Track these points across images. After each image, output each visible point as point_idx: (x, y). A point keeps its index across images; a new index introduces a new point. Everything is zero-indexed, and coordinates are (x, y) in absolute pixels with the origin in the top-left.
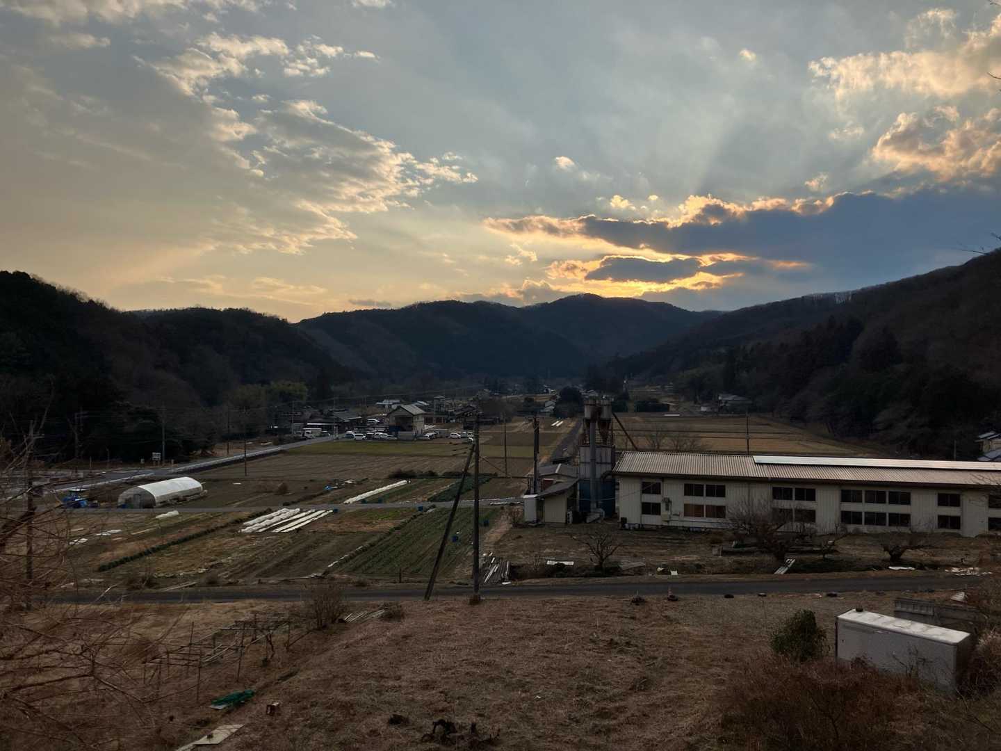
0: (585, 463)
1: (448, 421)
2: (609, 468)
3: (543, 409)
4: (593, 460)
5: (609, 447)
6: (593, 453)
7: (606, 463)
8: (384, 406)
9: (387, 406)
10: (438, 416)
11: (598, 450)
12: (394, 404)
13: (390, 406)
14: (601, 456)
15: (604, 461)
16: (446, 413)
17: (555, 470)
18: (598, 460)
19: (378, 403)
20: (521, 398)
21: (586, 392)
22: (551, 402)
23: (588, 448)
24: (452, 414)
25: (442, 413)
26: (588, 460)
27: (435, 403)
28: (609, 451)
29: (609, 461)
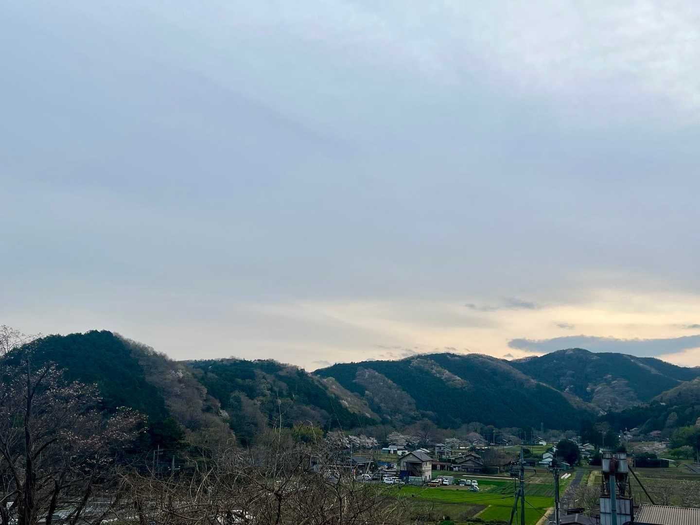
0: (605, 513)
1: (451, 469)
2: (629, 519)
3: (541, 461)
4: (614, 511)
5: (627, 499)
6: (613, 505)
7: (626, 515)
8: (389, 451)
9: (392, 452)
10: (442, 463)
11: (617, 502)
12: (398, 450)
13: (395, 452)
14: (620, 509)
15: (623, 512)
16: (449, 461)
17: (574, 520)
18: (618, 511)
19: (384, 449)
20: (517, 449)
21: (582, 445)
22: (548, 454)
23: (608, 499)
24: (454, 462)
25: (445, 461)
26: (608, 510)
27: (436, 451)
28: (628, 502)
29: (628, 512)
